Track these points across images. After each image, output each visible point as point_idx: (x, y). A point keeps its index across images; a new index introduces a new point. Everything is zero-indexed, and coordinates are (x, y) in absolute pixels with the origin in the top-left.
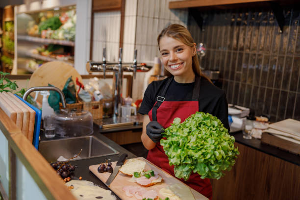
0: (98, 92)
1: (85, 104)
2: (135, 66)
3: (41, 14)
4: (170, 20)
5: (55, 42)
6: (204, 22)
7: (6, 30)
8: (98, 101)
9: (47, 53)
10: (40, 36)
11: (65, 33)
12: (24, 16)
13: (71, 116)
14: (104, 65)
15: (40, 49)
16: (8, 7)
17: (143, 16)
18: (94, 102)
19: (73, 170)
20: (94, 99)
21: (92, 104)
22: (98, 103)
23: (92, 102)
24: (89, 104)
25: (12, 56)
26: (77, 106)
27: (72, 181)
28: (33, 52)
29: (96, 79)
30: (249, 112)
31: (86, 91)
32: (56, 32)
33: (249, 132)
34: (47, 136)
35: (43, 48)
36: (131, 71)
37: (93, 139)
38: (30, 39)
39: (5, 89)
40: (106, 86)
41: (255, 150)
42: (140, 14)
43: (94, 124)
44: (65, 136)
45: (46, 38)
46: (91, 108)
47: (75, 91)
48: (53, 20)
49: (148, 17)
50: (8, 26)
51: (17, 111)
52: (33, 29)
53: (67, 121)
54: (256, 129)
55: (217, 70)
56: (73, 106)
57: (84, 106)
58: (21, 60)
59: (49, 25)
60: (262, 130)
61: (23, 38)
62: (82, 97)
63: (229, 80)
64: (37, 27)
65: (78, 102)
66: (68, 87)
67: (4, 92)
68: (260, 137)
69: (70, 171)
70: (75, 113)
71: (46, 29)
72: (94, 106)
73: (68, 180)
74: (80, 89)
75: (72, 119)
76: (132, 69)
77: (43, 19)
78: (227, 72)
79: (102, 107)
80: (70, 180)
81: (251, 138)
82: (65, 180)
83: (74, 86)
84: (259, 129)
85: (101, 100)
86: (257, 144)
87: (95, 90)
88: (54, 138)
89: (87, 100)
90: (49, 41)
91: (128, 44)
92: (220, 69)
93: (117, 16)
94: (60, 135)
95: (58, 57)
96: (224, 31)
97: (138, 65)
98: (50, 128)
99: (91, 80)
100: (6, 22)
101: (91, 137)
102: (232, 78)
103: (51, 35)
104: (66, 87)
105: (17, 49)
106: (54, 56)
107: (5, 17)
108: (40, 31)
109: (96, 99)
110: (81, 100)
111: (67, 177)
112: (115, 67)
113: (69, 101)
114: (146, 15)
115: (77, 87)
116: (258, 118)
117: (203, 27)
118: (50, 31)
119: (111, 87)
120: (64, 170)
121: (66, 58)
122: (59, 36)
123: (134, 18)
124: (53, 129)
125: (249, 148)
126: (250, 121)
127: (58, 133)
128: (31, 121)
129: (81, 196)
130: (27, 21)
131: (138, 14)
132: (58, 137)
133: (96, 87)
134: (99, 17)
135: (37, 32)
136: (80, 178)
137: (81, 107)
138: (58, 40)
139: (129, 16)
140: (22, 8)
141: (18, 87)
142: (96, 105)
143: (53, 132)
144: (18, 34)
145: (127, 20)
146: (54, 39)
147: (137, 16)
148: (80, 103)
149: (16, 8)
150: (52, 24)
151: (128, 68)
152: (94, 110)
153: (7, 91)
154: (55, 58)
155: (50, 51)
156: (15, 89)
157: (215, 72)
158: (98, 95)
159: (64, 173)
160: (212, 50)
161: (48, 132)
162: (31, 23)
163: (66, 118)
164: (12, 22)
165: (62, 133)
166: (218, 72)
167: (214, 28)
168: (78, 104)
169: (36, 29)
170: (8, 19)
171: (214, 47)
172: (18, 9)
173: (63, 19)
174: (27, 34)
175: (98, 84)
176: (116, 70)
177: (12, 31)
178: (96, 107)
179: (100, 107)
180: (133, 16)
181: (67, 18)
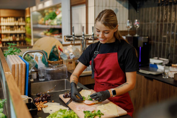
0: (71, 54)
1: (64, 61)
2: (93, 36)
3: (46, 11)
4: (116, 7)
5: (53, 27)
6: (138, 6)
7: (27, 22)
8: (72, 59)
9: (49, 34)
10: (44, 24)
11: (58, 21)
12: (36, 13)
13: (54, 68)
14: (73, 37)
15: (45, 32)
16: (27, 9)
17: (99, 6)
18: (69, 60)
19: (50, 97)
20: (69, 58)
21: (68, 61)
22: (72, 60)
23: (68, 60)
24: (66, 61)
25: (30, 37)
26: (59, 62)
27: (48, 103)
28: (41, 34)
29: (71, 46)
30: (168, 62)
31: (64, 53)
32: (53, 21)
33: (166, 74)
34: (40, 80)
35: (47, 31)
36: (91, 40)
37: (66, 80)
38: (40, 26)
39: (14, 53)
40: (77, 50)
41: (169, 85)
42: (97, 5)
43: (68, 72)
44: (50, 79)
45: (48, 25)
46: (68, 63)
47: (58, 54)
48: (52, 14)
49: (102, 6)
50: (28, 20)
51: (16, 63)
52: (41, 20)
53: (52, 70)
54: (171, 72)
55: (147, 36)
56: (57, 62)
57: (64, 62)
58: (35, 39)
59: (50, 17)
60: (175, 72)
61: (35, 26)
62: (62, 57)
63: (155, 42)
64: (43, 19)
65: (60, 60)
66: (53, 51)
67: (13, 55)
68: (173, 77)
69: (48, 97)
70: (56, 66)
71: (48, 20)
72: (70, 62)
73: (46, 102)
74: (60, 52)
75: (54, 69)
76: (91, 38)
77: (47, 14)
78: (154, 37)
79: (74, 62)
80: (47, 102)
81: (168, 77)
82: (44, 102)
83: (57, 51)
84: (173, 72)
85: (73, 58)
86: (172, 82)
87: (70, 52)
88: (44, 81)
89: (65, 59)
90: (50, 27)
91: (90, 24)
92: (149, 35)
93: (84, 7)
94: (47, 79)
95: (55, 36)
96: (150, 11)
97: (95, 36)
98: (41, 75)
99: (68, 47)
100: (27, 18)
101: (65, 80)
102: (157, 40)
103: (50, 23)
104: (52, 51)
105: (33, 33)
106: (52, 36)
107: (26, 15)
108: (45, 21)
109: (70, 57)
110: (62, 59)
111: (45, 101)
112: (81, 38)
113: (54, 59)
114: (101, 5)
115: (59, 51)
116: (173, 65)
117: (138, 9)
118: (50, 21)
119: (80, 50)
120: (43, 97)
121: (59, 36)
122: (55, 23)
123: (93, 7)
124: (44, 76)
125: (165, 84)
126: (167, 67)
127: (46, 78)
128: (23, 69)
129: (51, 110)
130: (37, 16)
131: (96, 5)
132: (47, 80)
133: (71, 51)
134: (75, 9)
135: (43, 22)
136: (53, 101)
137: (61, 63)
138: (54, 25)
139: (91, 7)
140: (34, 8)
141: (21, 52)
142: (71, 61)
143: (43, 77)
144: (33, 24)
145: (89, 9)
146: (52, 25)
147: (95, 6)
148: (61, 60)
149: (31, 9)
150: (51, 16)
151: (89, 38)
152: (70, 64)
153: (15, 54)
154: (53, 37)
155: (51, 32)
156: (19, 53)
157: (145, 37)
158: (72, 55)
159: (44, 98)
160: (144, 23)
161: (41, 78)
162: (40, 17)
163: (51, 69)
164: (30, 17)
165: (49, 78)
166: (147, 37)
167: (144, 9)
168: (59, 61)
169: (43, 20)
170: (28, 16)
171: (145, 22)
172: (32, 9)
173: (57, 13)
174: (37, 24)
175: (72, 49)
176: (82, 40)
177: (30, 23)
178: (71, 63)
179: (73, 63)
180: (93, 6)
181: (60, 12)
